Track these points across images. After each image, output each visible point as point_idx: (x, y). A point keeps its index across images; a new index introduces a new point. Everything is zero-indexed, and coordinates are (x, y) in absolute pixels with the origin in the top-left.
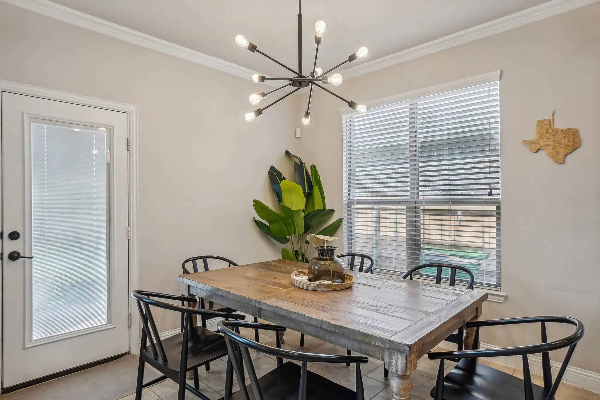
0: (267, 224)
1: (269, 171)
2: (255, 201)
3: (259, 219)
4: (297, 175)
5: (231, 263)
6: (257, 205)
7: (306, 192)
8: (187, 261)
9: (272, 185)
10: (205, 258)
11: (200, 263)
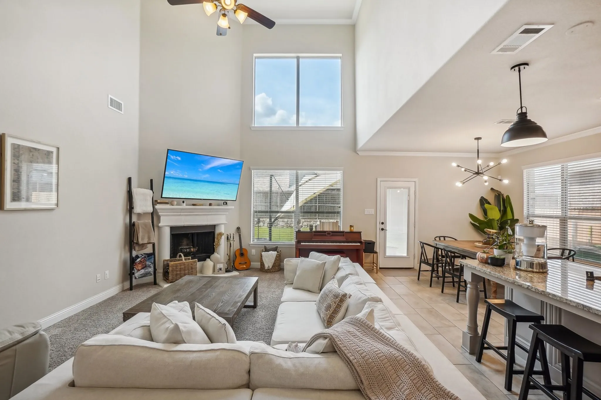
0: (478, 225)
1: (480, 199)
2: (469, 214)
3: (473, 222)
4: (496, 200)
5: (456, 240)
6: (471, 216)
7: (502, 209)
8: (437, 237)
9: (481, 205)
10: (444, 237)
11: (442, 239)
